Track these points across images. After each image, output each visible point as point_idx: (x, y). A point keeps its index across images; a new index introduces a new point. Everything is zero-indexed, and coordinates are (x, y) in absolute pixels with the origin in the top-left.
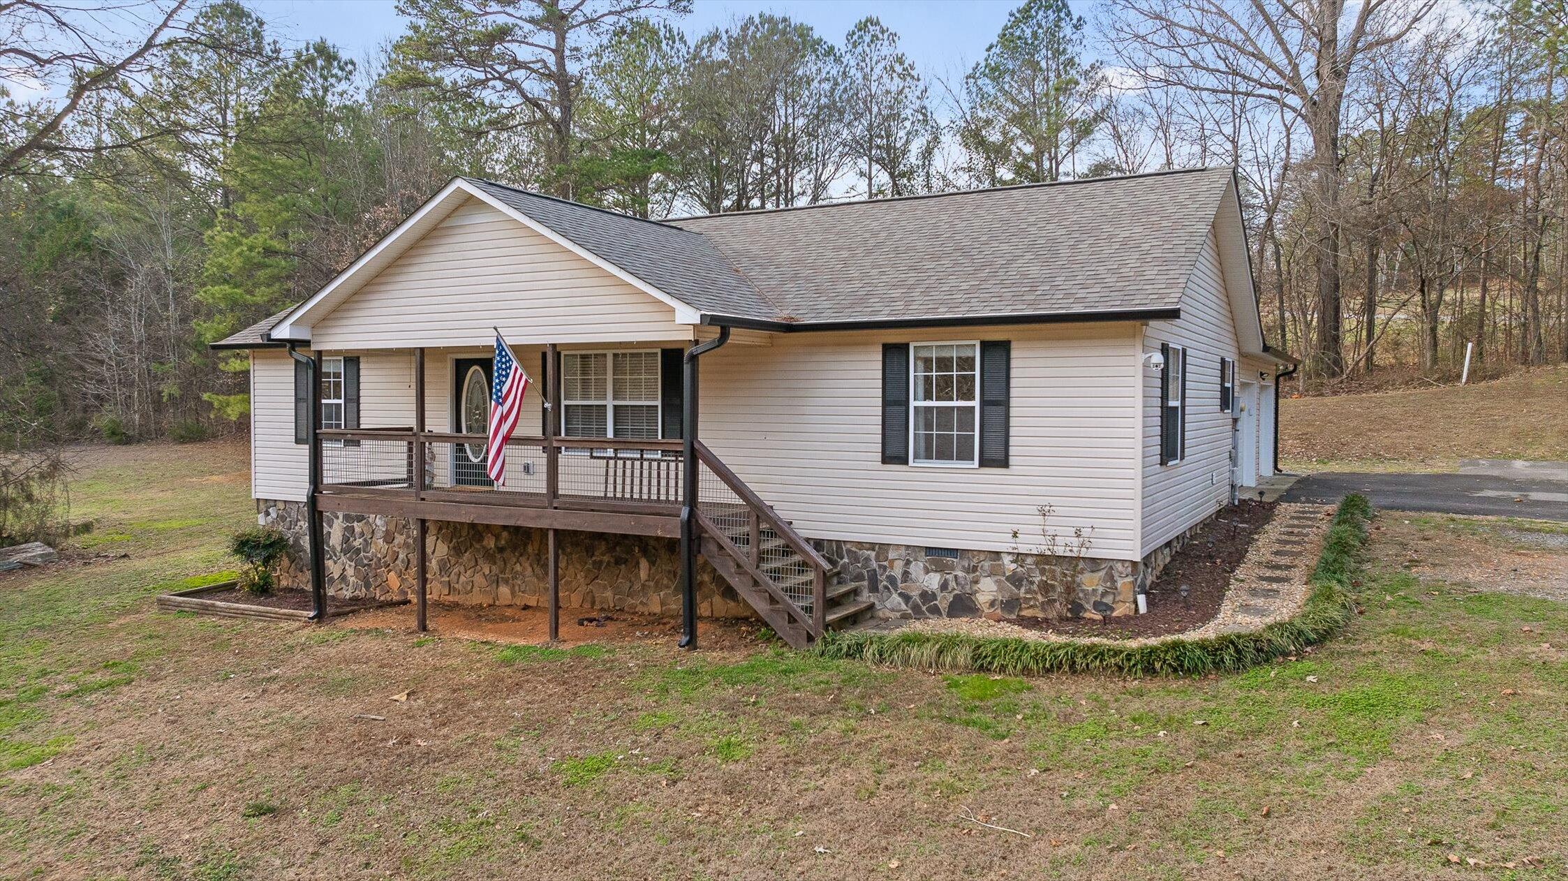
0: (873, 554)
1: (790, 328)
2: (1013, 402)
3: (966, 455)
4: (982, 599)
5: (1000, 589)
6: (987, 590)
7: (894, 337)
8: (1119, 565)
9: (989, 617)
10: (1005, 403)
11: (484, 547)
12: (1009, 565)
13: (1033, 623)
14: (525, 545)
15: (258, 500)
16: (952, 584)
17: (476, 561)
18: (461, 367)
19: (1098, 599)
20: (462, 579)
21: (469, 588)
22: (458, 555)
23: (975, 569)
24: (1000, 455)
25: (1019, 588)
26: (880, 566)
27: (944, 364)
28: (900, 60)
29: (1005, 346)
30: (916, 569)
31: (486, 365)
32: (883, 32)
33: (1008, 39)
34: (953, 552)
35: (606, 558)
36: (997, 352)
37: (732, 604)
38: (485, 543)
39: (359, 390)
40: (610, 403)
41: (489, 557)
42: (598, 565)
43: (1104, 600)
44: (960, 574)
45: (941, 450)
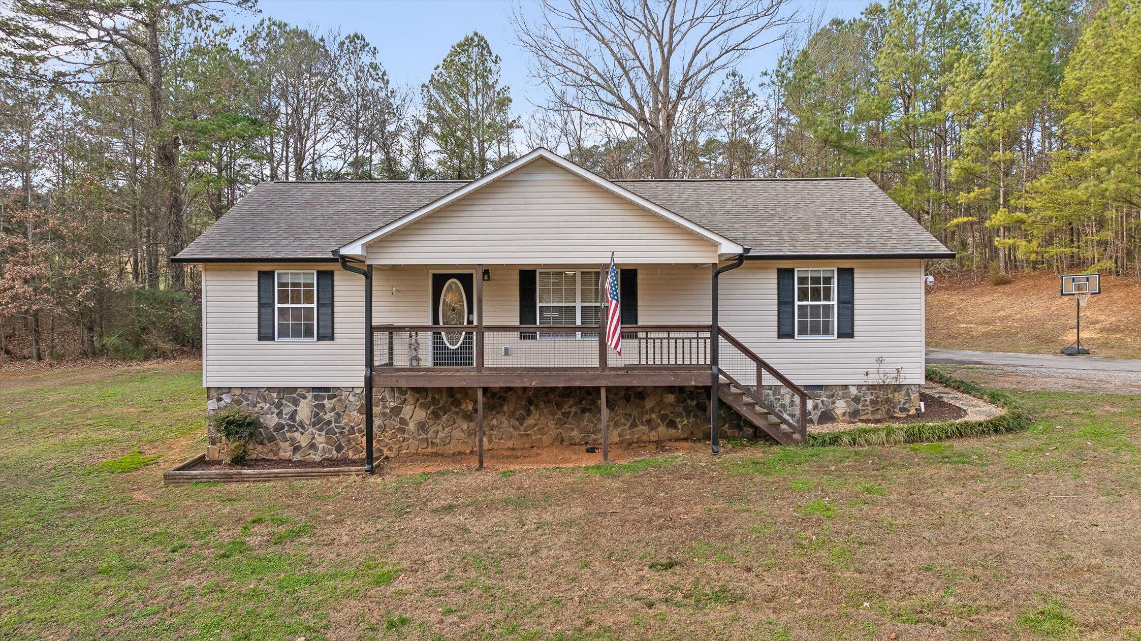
0: (771, 392)
2: (856, 302)
4: (839, 412)
5: (848, 406)
6: (841, 407)
8: (913, 387)
9: (843, 421)
10: (851, 303)
11: (462, 410)
12: (854, 391)
13: (867, 421)
14: (502, 405)
15: (208, 388)
16: (820, 405)
17: (454, 420)
18: (439, 279)
19: (902, 406)
20: (441, 435)
21: (448, 441)
22: (436, 417)
23: (833, 396)
24: (848, 331)
25: (858, 404)
26: (776, 399)
27: (816, 280)
29: (851, 271)
34: (820, 387)
35: (573, 410)
36: (847, 275)
37: (674, 431)
38: (463, 407)
39: (333, 296)
40: (578, 305)
41: (467, 417)
42: (566, 415)
43: (905, 406)
44: (825, 399)
45: (817, 330)
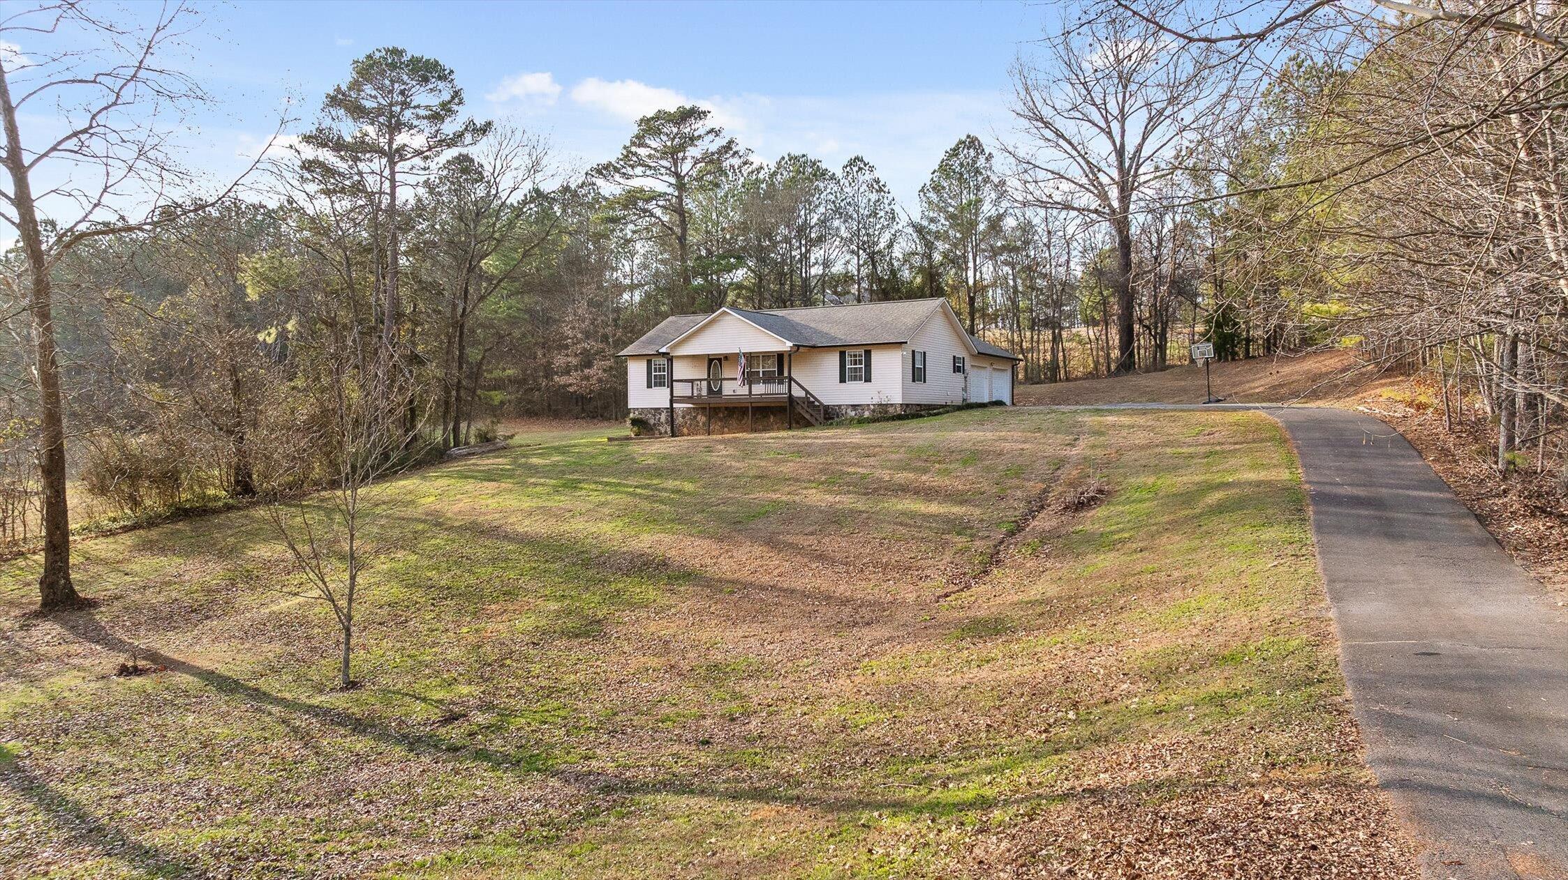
0: (837, 407)
1: (814, 347)
2: (872, 365)
3: (861, 380)
5: (870, 414)
7: (842, 349)
8: (897, 406)
10: (870, 365)
12: (872, 407)
16: (858, 413)
18: (712, 360)
19: (892, 413)
23: (863, 409)
24: (869, 379)
26: (839, 410)
27: (855, 356)
28: (878, 182)
29: (870, 351)
30: (849, 411)
31: (720, 360)
32: (865, 165)
33: (944, 169)
34: (858, 405)
36: (868, 353)
38: (719, 414)
41: (721, 420)
44: (860, 411)
45: (855, 378)
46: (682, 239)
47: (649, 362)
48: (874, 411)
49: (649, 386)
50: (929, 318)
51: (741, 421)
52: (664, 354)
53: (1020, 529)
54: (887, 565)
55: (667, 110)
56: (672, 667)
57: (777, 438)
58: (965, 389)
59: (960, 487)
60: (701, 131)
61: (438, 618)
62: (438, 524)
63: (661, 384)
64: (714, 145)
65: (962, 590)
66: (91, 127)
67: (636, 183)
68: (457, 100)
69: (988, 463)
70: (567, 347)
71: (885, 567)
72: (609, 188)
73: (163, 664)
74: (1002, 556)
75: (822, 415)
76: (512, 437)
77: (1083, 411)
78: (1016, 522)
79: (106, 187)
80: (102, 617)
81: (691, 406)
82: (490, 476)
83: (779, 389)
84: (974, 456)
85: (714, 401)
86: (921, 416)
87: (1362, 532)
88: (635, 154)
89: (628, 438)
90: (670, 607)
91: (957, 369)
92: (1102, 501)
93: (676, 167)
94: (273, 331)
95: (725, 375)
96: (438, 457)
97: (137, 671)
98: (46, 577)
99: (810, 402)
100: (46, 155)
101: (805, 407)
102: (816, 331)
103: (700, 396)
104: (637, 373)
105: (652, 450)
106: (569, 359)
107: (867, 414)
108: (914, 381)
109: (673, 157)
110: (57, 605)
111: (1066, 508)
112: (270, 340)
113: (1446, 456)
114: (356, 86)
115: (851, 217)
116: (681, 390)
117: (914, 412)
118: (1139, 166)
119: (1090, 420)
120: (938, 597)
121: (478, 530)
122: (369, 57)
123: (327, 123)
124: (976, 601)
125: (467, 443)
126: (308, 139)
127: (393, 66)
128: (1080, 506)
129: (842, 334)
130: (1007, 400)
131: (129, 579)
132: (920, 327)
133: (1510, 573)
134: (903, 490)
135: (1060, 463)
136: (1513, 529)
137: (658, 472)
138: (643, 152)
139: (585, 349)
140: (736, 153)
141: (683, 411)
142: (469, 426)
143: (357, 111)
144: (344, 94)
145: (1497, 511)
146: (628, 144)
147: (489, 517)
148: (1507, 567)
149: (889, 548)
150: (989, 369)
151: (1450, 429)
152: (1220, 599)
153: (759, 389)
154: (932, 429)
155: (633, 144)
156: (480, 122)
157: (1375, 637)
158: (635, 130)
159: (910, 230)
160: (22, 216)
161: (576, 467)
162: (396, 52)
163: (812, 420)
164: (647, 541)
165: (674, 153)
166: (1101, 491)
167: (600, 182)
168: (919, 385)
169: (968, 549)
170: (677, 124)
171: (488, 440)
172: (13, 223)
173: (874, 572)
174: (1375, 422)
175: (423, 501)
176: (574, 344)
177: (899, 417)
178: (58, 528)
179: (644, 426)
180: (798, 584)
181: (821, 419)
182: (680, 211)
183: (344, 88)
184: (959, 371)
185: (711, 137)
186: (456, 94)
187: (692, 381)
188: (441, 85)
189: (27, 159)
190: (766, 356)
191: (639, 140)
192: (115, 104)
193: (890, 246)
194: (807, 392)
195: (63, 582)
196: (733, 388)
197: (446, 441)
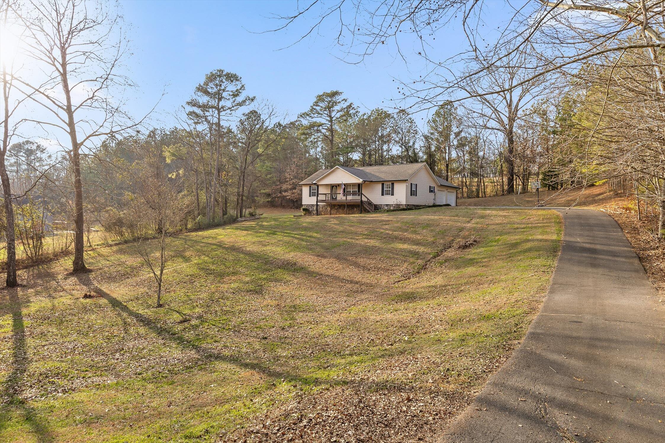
1: (372, 181)
2: (394, 189)
3: (390, 195)
7: (383, 182)
12: (394, 205)
16: (388, 208)
18: (333, 186)
24: (393, 194)
27: (388, 185)
29: (393, 183)
30: (385, 207)
31: (336, 186)
33: (438, 113)
34: (388, 205)
40: (352, 190)
45: (387, 194)
46: (332, 141)
47: (310, 187)
48: (394, 207)
49: (310, 196)
50: (419, 170)
51: (343, 210)
52: (315, 184)
53: (438, 255)
54: (380, 268)
55: (327, 92)
56: (278, 305)
57: (356, 216)
58: (434, 199)
59: (419, 238)
60: (340, 100)
61: (206, 281)
62: (220, 246)
63: (314, 195)
64: (345, 105)
65: (406, 280)
66: (93, 97)
67: (314, 120)
68: (243, 88)
69: (432, 228)
70: (287, 182)
71: (379, 269)
72: (305, 122)
73: (101, 294)
74: (427, 266)
75: (373, 208)
76: (262, 215)
77: (479, 209)
78: (437, 252)
79: (106, 120)
80: (92, 276)
81: (325, 204)
82: (246, 229)
83: (358, 198)
84: (428, 225)
85: (334, 202)
86: (412, 209)
87: (580, 263)
88: (315, 109)
89: (301, 216)
90: (290, 281)
91: (431, 191)
92: (475, 245)
93: (330, 113)
94: (175, 174)
95: (338, 192)
96: (233, 221)
97: (90, 297)
98: (75, 260)
99: (370, 203)
100: (79, 107)
101: (367, 204)
102: (373, 175)
103: (328, 200)
104: (306, 191)
105: (307, 220)
106: (288, 186)
107: (392, 208)
108: (411, 195)
109: (329, 110)
110: (78, 271)
111: (459, 248)
112: (173, 177)
113: (635, 231)
114: (206, 84)
115: (399, 133)
116: (321, 197)
117: (409, 208)
118: (517, 111)
119: (480, 212)
120: (396, 282)
121: (233, 249)
122: (211, 73)
123: (195, 97)
124: (409, 284)
125: (244, 216)
126: (188, 103)
127: (220, 76)
128: (465, 247)
129: (383, 177)
130: (453, 204)
131: (108, 262)
132: (415, 174)
133: (644, 285)
134: (396, 238)
135: (461, 229)
136: (655, 264)
137: (306, 229)
138: (318, 108)
139: (294, 182)
140: (353, 108)
141: (322, 206)
142: (246, 210)
143: (206, 93)
144: (202, 87)
145: (651, 256)
146: (312, 105)
147: (239, 244)
148: (644, 282)
149: (383, 261)
150: (446, 192)
151: (640, 219)
152: (501, 289)
153: (350, 198)
154: (415, 214)
155: (314, 105)
156: (251, 97)
157: (557, 311)
158: (315, 100)
159: (422, 138)
160: (71, 129)
161: (277, 227)
162: (221, 71)
163: (370, 210)
164: (291, 256)
165: (329, 108)
166: (475, 241)
167: (302, 119)
168: (414, 197)
169: (414, 263)
170: (330, 97)
171: (253, 215)
172: (68, 132)
173: (374, 271)
174: (606, 216)
175: (219, 237)
176: (290, 180)
177: (404, 210)
178: (79, 243)
179: (308, 211)
180: (342, 275)
181: (373, 210)
182: (331, 130)
183: (202, 84)
184: (432, 192)
185: (343, 102)
186: (243, 86)
187: (325, 194)
188: (237, 82)
189: (73, 109)
190: (353, 185)
191: (316, 104)
192: (101, 88)
193: (414, 144)
194: (368, 199)
195: (80, 262)
196: (341, 197)
197: (237, 215)
